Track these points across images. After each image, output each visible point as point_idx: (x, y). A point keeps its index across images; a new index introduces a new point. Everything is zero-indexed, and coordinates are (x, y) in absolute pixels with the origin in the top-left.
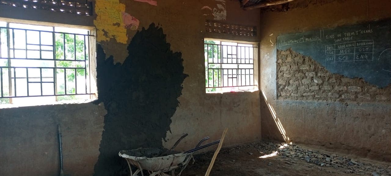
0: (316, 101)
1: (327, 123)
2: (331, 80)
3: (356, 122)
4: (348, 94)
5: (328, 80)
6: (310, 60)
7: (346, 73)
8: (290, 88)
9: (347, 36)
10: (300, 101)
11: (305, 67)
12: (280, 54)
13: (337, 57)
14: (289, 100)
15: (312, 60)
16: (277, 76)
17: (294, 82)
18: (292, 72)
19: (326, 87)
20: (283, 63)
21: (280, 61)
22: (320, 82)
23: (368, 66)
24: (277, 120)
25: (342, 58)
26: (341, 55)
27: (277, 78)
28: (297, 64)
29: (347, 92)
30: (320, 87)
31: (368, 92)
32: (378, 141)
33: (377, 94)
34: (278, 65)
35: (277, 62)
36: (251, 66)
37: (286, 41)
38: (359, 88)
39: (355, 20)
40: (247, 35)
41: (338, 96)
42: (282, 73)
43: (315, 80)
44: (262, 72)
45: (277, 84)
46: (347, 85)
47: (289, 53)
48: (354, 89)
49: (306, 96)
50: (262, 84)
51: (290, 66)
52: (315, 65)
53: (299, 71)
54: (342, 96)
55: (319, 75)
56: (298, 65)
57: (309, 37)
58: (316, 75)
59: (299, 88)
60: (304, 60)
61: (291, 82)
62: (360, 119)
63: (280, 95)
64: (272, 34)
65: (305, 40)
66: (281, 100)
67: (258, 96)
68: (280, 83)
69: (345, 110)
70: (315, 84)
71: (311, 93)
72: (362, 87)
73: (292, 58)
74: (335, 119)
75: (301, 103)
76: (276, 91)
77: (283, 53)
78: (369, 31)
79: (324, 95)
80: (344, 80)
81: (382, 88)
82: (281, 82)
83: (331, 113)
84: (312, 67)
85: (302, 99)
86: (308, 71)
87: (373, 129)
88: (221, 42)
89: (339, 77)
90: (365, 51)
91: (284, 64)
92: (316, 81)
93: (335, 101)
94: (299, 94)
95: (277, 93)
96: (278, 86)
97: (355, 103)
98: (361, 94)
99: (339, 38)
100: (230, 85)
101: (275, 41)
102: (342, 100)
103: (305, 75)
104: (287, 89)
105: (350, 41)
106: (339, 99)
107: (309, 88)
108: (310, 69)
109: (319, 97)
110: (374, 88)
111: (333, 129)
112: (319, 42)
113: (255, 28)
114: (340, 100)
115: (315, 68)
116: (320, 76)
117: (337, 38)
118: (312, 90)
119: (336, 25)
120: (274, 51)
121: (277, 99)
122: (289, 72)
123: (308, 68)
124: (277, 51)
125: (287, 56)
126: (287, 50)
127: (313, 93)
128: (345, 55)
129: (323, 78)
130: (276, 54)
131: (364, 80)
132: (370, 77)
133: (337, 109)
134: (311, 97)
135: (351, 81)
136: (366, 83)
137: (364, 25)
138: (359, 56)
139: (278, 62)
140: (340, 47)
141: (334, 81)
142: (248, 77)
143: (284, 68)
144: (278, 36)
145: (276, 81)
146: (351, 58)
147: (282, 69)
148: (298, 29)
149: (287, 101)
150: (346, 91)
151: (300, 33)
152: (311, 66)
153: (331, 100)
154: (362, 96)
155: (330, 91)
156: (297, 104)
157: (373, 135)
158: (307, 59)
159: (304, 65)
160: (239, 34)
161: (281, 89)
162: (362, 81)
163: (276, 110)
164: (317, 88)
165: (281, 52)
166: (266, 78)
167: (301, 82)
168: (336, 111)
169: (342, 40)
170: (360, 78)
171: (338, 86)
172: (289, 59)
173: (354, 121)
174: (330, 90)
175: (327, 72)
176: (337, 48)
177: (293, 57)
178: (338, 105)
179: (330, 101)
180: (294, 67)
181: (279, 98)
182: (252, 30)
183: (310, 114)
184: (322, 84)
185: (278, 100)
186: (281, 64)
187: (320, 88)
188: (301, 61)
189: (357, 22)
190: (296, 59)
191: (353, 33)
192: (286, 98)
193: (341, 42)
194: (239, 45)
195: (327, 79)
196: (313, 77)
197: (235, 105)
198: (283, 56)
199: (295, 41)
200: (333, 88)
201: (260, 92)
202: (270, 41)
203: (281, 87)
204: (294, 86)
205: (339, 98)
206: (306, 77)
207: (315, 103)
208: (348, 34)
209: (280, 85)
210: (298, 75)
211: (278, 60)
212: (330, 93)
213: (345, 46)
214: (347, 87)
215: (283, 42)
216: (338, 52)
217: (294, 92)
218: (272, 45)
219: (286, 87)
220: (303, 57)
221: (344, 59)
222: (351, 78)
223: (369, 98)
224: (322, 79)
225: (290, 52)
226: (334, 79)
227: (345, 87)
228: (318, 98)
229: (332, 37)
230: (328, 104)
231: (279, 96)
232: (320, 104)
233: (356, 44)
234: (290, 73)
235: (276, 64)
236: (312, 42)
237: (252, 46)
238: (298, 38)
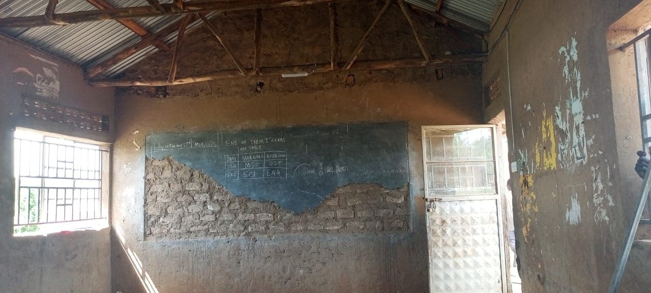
0: (210, 238)
1: (228, 270)
2: (232, 206)
3: (268, 264)
4: (257, 225)
5: (228, 206)
6: (201, 176)
7: (253, 195)
8: (168, 220)
9: (254, 145)
10: (186, 239)
11: (192, 187)
12: (152, 164)
13: (241, 172)
14: (166, 240)
15: (205, 176)
16: (146, 200)
17: (176, 209)
18: (171, 193)
19: (226, 216)
20: (156, 179)
21: (151, 176)
22: (217, 208)
23: (280, 185)
24: (143, 277)
25: (248, 173)
26: (246, 170)
27: (146, 204)
28: (180, 181)
29: (254, 222)
30: (217, 216)
31: (281, 220)
32: (295, 287)
33: (292, 223)
34: (148, 183)
35: (145, 178)
36: (96, 184)
37: (163, 145)
38: (270, 215)
39: (264, 124)
40: (92, 128)
41: (242, 229)
42: (154, 196)
43: (209, 207)
44: (117, 194)
45: (145, 215)
46: (255, 211)
47: (167, 163)
48: (265, 217)
49: (194, 232)
50: (115, 215)
51: (169, 186)
52: (209, 183)
53: (184, 192)
54: (248, 228)
55: (215, 198)
56: (181, 182)
57: (200, 140)
58: (211, 198)
59: (183, 220)
60: (192, 175)
61: (170, 210)
62: (273, 259)
63: (151, 233)
64: (138, 131)
65: (193, 146)
66: (151, 240)
67: (108, 238)
68: (150, 213)
69: (253, 248)
70: (210, 213)
71: (203, 225)
72: (274, 214)
73: (172, 172)
74: (239, 263)
75: (187, 243)
76: (142, 227)
77: (156, 163)
78: (281, 139)
79: (223, 228)
80: (251, 205)
81: (298, 214)
82: (152, 211)
83: (234, 255)
84: (206, 186)
85: (189, 237)
86: (198, 192)
87: (288, 272)
88: (45, 136)
89: (245, 201)
90: (277, 166)
91: (157, 182)
92: (210, 208)
93: (239, 235)
94: (183, 228)
95: (144, 229)
96: (146, 218)
97: (266, 236)
98: (272, 223)
99: (244, 146)
100: (60, 218)
101: (144, 142)
102: (248, 235)
103: (193, 199)
104: (163, 222)
105: (258, 150)
106: (244, 233)
107: (199, 219)
108: (201, 190)
109: (215, 231)
110: (288, 215)
111: (236, 280)
112: (215, 149)
113: (105, 118)
114: (246, 234)
115: (209, 188)
116: (217, 200)
117: (240, 146)
118: (204, 222)
119: (239, 127)
120: (139, 159)
121: (144, 240)
122: (167, 194)
123: (198, 188)
124: (147, 159)
125: (163, 169)
126: (163, 159)
127: (206, 227)
128: (251, 170)
129: (220, 203)
130: (144, 164)
131: (276, 205)
132: (284, 200)
133: (243, 247)
134: (203, 232)
135: (260, 206)
136: (279, 207)
137: (277, 131)
138: (270, 172)
139: (148, 177)
140: (245, 158)
141: (238, 207)
142: (84, 202)
143: (157, 188)
144: (149, 135)
145: (143, 209)
146: (260, 173)
147: (154, 188)
148: (183, 127)
149: (163, 242)
150: (254, 220)
151: (185, 133)
152: (202, 185)
153: (233, 234)
154: (274, 227)
155: (231, 222)
156: (181, 246)
157: (289, 279)
158: (196, 173)
159: (191, 183)
160: (79, 126)
161: (152, 223)
162: (274, 206)
163: (144, 258)
164: (212, 218)
165: (152, 161)
166: (124, 205)
167: (186, 210)
168: (240, 252)
169: (248, 149)
170: (272, 202)
171: (243, 214)
172: (167, 173)
173: (265, 263)
174: (231, 221)
175: (227, 193)
176: (241, 159)
177: (174, 170)
178: (243, 241)
179: (231, 237)
180: (177, 187)
181: (148, 238)
182: (100, 121)
183: (202, 260)
184: (220, 212)
185: (145, 242)
186: (153, 180)
187: (216, 219)
188: (187, 177)
189: (266, 126)
190: (178, 173)
191: (261, 141)
192: (161, 237)
193: (247, 152)
194: (76, 145)
195: (227, 204)
196: (205, 202)
197: (68, 257)
198: (157, 168)
199: (178, 146)
200: (236, 216)
201: (112, 232)
202: (134, 142)
203: (152, 219)
204: (175, 217)
205: (244, 230)
206: (195, 202)
207: (209, 241)
208: (256, 142)
209: (150, 215)
210: (181, 199)
211: (147, 174)
212: (232, 225)
213: (252, 157)
214: (255, 216)
215: (157, 145)
216: (243, 165)
217: (175, 226)
218: (137, 149)
219: (161, 219)
220: (190, 171)
221: (251, 175)
222: (261, 202)
223: (283, 229)
224: (220, 205)
225: (169, 162)
226: (237, 203)
227: (252, 215)
228: (214, 233)
229: (234, 143)
230: (228, 242)
231: (149, 234)
232: (217, 242)
233: (266, 156)
234: (168, 196)
235: (144, 180)
236: (205, 149)
237: (98, 148)
238: (183, 141)
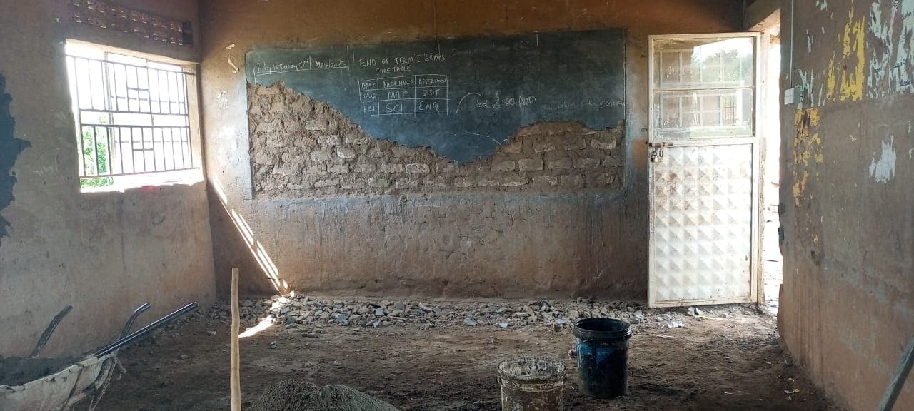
0: (343, 197)
1: (368, 240)
2: (372, 153)
3: (423, 233)
4: (407, 179)
5: (366, 153)
6: (326, 110)
7: (401, 138)
8: (283, 172)
9: (399, 64)
10: (310, 198)
11: (316, 125)
12: (256, 93)
13: (383, 105)
14: (282, 199)
15: (332, 109)
16: (251, 144)
17: (294, 157)
18: (285, 134)
19: (363, 167)
20: (264, 114)
21: (256, 110)
22: (351, 156)
23: (439, 124)
24: (255, 247)
25: (392, 107)
26: (389, 102)
27: (252, 149)
28: (297, 118)
29: (403, 175)
30: (351, 167)
31: (440, 173)
32: (461, 262)
33: (456, 177)
34: (252, 118)
35: (248, 113)
36: (181, 121)
37: (270, 65)
38: (425, 166)
39: (413, 34)
40: (169, 41)
41: (387, 184)
42: (262, 138)
43: (339, 153)
44: (211, 136)
45: (251, 164)
46: (403, 160)
47: (278, 91)
48: (417, 168)
49: (320, 188)
50: (211, 164)
51: (283, 123)
52: (338, 120)
53: (303, 133)
54: (394, 183)
55: (348, 141)
56: (299, 119)
57: (322, 58)
58: (342, 142)
59: (304, 172)
60: (314, 109)
61: (285, 158)
62: (430, 225)
63: (261, 190)
64: (233, 45)
65: (314, 65)
66: (263, 199)
67: (204, 195)
68: (258, 161)
69: (403, 210)
70: (341, 162)
71: (332, 180)
72: (430, 165)
73: (285, 104)
74: (383, 230)
75: (311, 203)
76: (249, 180)
77: (262, 91)
78: (439, 57)
79: (359, 183)
80: (399, 152)
81: (464, 165)
82: (261, 158)
83: (377, 219)
84: (333, 126)
85: (313, 195)
86: (322, 133)
87: (451, 243)
88: (106, 53)
89: (389, 146)
90: (434, 95)
91: (266, 118)
92: (341, 155)
93: (383, 193)
94: (305, 182)
95: (253, 184)
96: (254, 169)
97: (420, 195)
98: (428, 177)
99: (385, 66)
100: (139, 168)
101: (242, 63)
102: (395, 192)
103: (317, 143)
104: (277, 174)
105: (406, 73)
106: (389, 191)
107: (326, 170)
108: (328, 130)
109: (349, 187)
110: (451, 166)
111: (381, 252)
112: (345, 71)
113: (186, 25)
114: (392, 191)
115: (339, 128)
116: (350, 144)
117: (381, 66)
118: (333, 175)
119: (377, 39)
120: (238, 86)
121: (253, 198)
122: (281, 136)
123: (322, 127)
124: (249, 85)
125: (272, 99)
126: (272, 86)
127: (337, 181)
128: (397, 102)
129: (355, 148)
130: (246, 93)
131: (432, 152)
132: (444, 145)
133: (388, 209)
134: (332, 189)
135: (411, 153)
136: (438, 156)
137: (431, 45)
138: (424, 105)
139: (253, 112)
140: (387, 86)
141: (380, 154)
142: (168, 145)
143: (266, 127)
144: (249, 50)
145: (248, 157)
146: (409, 107)
147: (261, 128)
148: (298, 39)
149: (278, 202)
150: (402, 173)
151: (301, 48)
152: (329, 123)
153: (375, 192)
154: (430, 182)
155: (371, 175)
156: (303, 207)
157: (452, 252)
158: (319, 107)
159: (313, 121)
160: (151, 37)
161: (263, 175)
162: (430, 153)
163: (254, 223)
164: (344, 169)
165: (257, 89)
166: (222, 150)
167: (308, 159)
168: (385, 215)
169: (391, 71)
170: (427, 148)
171: (387, 163)
172: (279, 106)
173: (419, 230)
174: (371, 173)
175: (363, 135)
176: (381, 86)
177: (287, 102)
178: (388, 202)
179: (372, 195)
180: (292, 126)
181: (259, 196)
182: (179, 31)
183: (333, 225)
184: (355, 161)
185: (255, 201)
186: (260, 116)
187: (350, 170)
188: (307, 111)
189: (418, 38)
190: (293, 105)
191: (410, 59)
192: (276, 195)
193: (389, 76)
194: (150, 64)
195: (364, 151)
196: (334, 146)
197: (156, 221)
198: (264, 99)
199: (292, 66)
200: (378, 169)
201: (209, 187)
202: (229, 61)
203: (263, 170)
204: (294, 167)
205: (389, 186)
206: (320, 147)
207: (340, 201)
208: (402, 60)
209: (259, 164)
210: (302, 142)
211: (250, 106)
212: (371, 179)
213: (398, 83)
214: (404, 167)
215: (262, 66)
216: (385, 94)
217: (293, 180)
218: (234, 72)
219: (275, 171)
220: (310, 103)
221: (397, 109)
222: (411, 148)
223: (442, 185)
224: (355, 151)
225: (281, 90)
226: (378, 149)
227: (400, 166)
228: (347, 190)
229: (371, 62)
230: (368, 202)
231: (259, 191)
232: (353, 202)
233: (418, 81)
234: (281, 138)
235: (247, 116)
236: (329, 71)
237: (179, 69)
238: (297, 59)
